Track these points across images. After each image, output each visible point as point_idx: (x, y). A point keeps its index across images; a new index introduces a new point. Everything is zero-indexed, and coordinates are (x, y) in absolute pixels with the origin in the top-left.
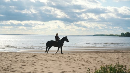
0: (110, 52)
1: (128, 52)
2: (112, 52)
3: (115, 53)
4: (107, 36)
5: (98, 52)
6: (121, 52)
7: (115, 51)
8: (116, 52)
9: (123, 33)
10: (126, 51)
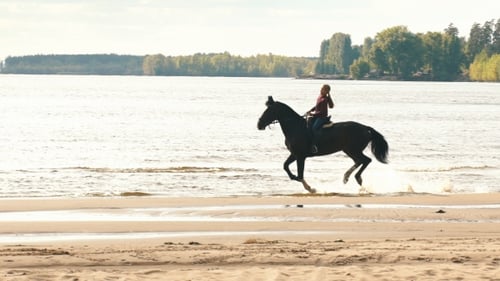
0: (199, 254)
1: (398, 260)
2: (221, 262)
3: (255, 269)
4: (165, 67)
5: (57, 265)
6: (317, 263)
7: (251, 242)
8: (265, 256)
9: (347, 40)
10: (379, 248)
